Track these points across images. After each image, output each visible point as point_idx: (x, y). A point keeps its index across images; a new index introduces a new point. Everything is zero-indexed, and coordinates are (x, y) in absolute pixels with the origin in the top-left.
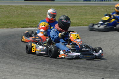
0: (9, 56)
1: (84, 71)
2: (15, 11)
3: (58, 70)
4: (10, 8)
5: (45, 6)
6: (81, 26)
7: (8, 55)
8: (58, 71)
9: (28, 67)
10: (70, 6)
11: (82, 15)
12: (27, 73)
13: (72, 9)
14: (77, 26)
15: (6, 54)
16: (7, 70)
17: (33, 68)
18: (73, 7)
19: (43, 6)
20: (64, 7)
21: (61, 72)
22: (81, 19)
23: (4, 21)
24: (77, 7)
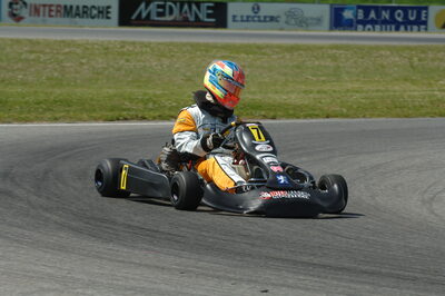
0: (56, 222)
1: (326, 278)
2: (84, 61)
3: (232, 275)
4: (67, 50)
5: (192, 45)
6: (317, 116)
7: (55, 218)
8: (230, 279)
9: (123, 262)
10: (280, 47)
11: (323, 78)
12: (120, 283)
13: (288, 56)
14: (305, 117)
15: (48, 215)
16: (49, 271)
17: (140, 265)
18: (291, 49)
19: (185, 45)
20: (259, 47)
21: (241, 280)
22: (318, 92)
23: (42, 97)
24: (308, 48)
